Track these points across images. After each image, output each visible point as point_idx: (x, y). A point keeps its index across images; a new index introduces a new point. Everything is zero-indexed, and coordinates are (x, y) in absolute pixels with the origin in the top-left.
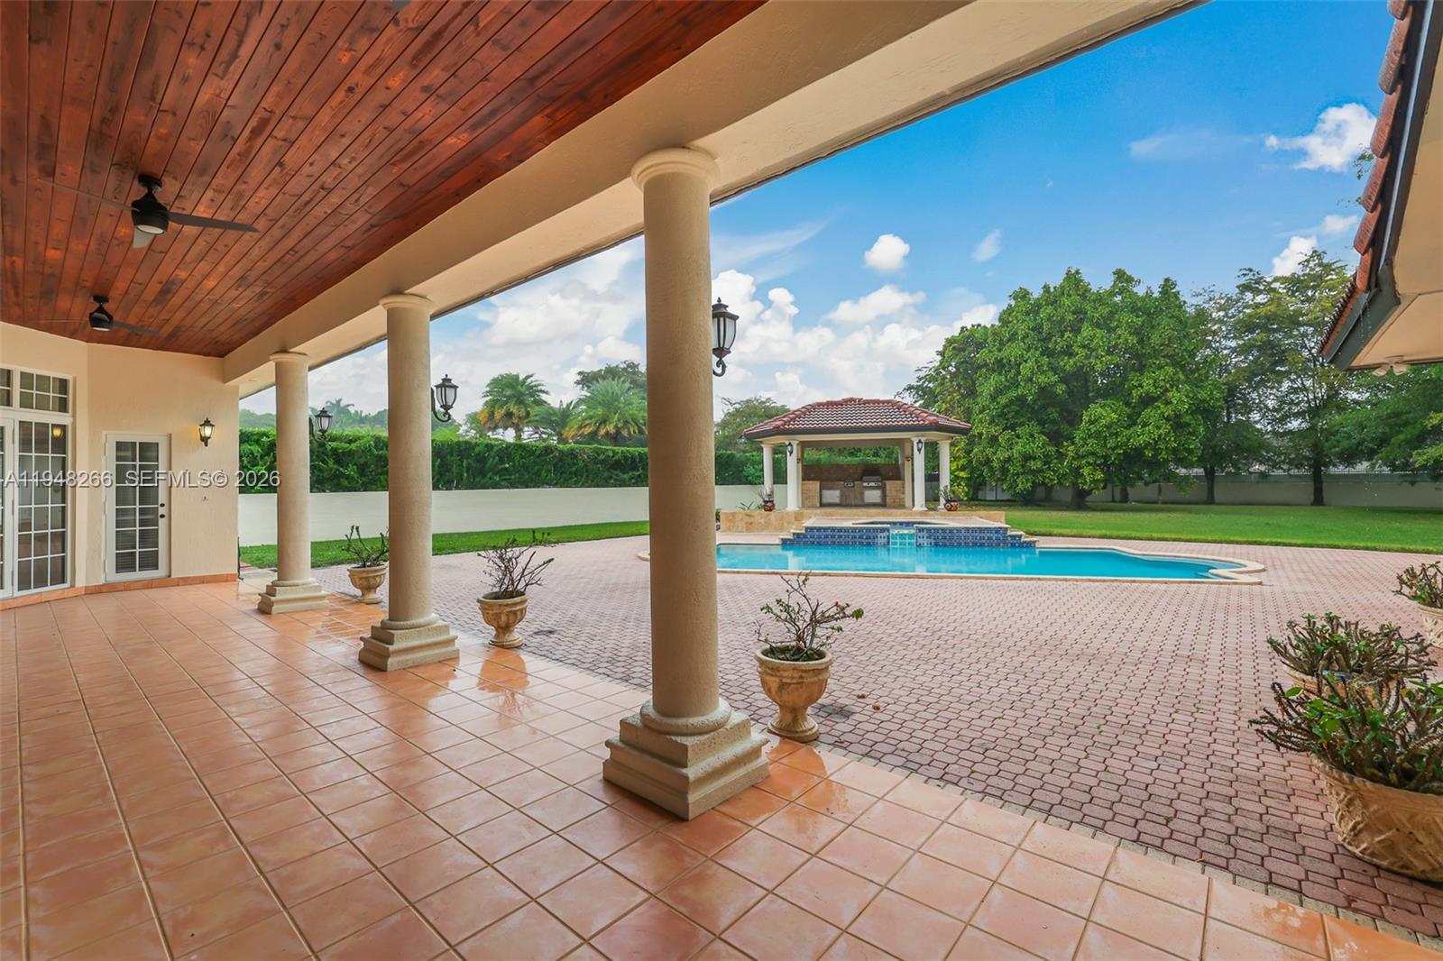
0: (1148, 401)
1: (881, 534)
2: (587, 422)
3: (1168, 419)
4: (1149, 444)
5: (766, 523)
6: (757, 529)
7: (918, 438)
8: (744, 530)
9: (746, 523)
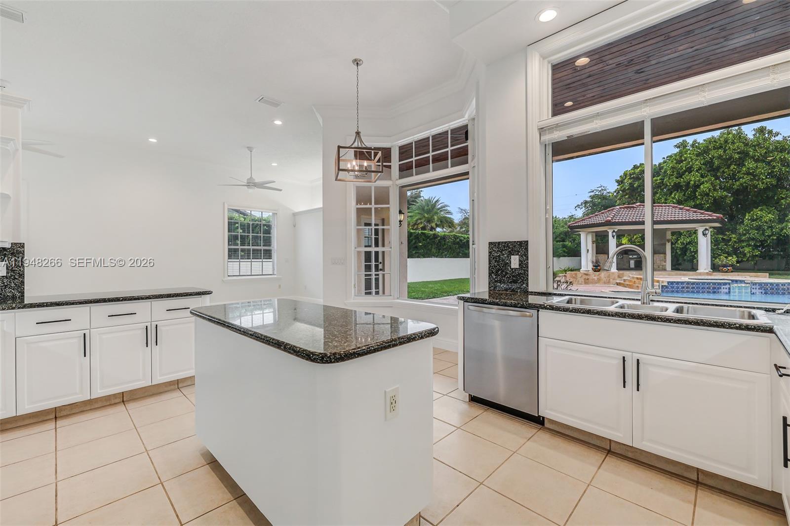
1: (724, 286)
2: (419, 221)
5: (598, 279)
6: (592, 283)
7: (705, 228)
8: (583, 283)
9: (585, 279)
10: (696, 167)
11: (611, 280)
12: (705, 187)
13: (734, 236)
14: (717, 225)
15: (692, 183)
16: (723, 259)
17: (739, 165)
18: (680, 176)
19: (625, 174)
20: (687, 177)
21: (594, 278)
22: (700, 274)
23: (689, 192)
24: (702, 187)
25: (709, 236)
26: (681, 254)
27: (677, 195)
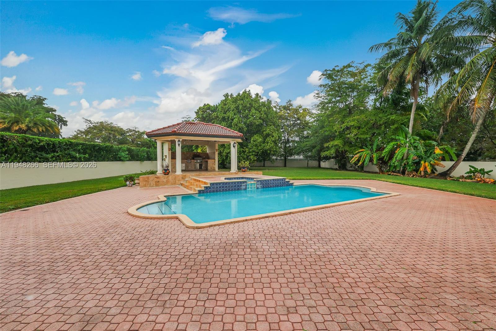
0: (268, 135)
1: (243, 184)
3: (273, 141)
4: (269, 149)
5: (166, 181)
6: (162, 185)
7: (234, 142)
8: (154, 186)
9: (156, 182)
10: (232, 109)
11: (177, 181)
12: (236, 120)
13: (247, 149)
14: (240, 140)
15: (230, 117)
16: (243, 164)
17: (249, 111)
18: (225, 113)
19: (200, 108)
20: (228, 114)
21: (164, 180)
22: (232, 174)
23: (229, 122)
24: (234, 120)
25: (236, 147)
26: (225, 159)
27: (224, 123)
